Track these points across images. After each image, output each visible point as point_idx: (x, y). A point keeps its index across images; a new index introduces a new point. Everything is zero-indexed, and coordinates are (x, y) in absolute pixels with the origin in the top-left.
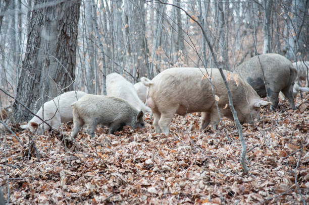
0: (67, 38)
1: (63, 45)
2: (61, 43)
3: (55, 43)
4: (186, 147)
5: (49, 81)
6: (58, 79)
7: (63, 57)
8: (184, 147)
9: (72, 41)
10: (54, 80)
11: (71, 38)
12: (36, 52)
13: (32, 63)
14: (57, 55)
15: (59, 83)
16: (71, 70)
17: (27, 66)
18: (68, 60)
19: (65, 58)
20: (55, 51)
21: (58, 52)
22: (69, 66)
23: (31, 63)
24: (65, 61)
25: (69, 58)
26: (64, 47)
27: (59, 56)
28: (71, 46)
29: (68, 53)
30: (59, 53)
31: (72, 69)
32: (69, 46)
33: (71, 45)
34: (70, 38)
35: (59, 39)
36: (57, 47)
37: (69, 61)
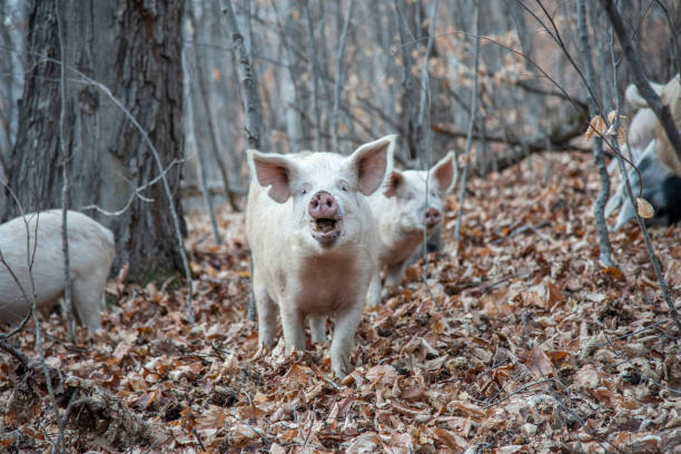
0: (147, 19)
1: (137, 44)
2: (130, 37)
3: (112, 38)
4: (537, 398)
5: (99, 160)
6: (126, 150)
7: (138, 81)
8: (531, 401)
9: (166, 28)
10: (116, 153)
11: (161, 20)
12: (52, 69)
13: (43, 104)
14: (120, 73)
15: (133, 162)
16: (167, 119)
17: (30, 115)
18: (155, 87)
19: (147, 83)
20: (114, 61)
21: (121, 67)
22: (161, 107)
23: (41, 106)
24: (145, 94)
25: (160, 83)
26: (141, 48)
27: (126, 76)
28: (164, 45)
29: (153, 65)
30: (126, 70)
31: (171, 116)
32: (156, 46)
33: (160, 41)
34: (156, 18)
35: (122, 24)
36: (116, 50)
37: (159, 94)
